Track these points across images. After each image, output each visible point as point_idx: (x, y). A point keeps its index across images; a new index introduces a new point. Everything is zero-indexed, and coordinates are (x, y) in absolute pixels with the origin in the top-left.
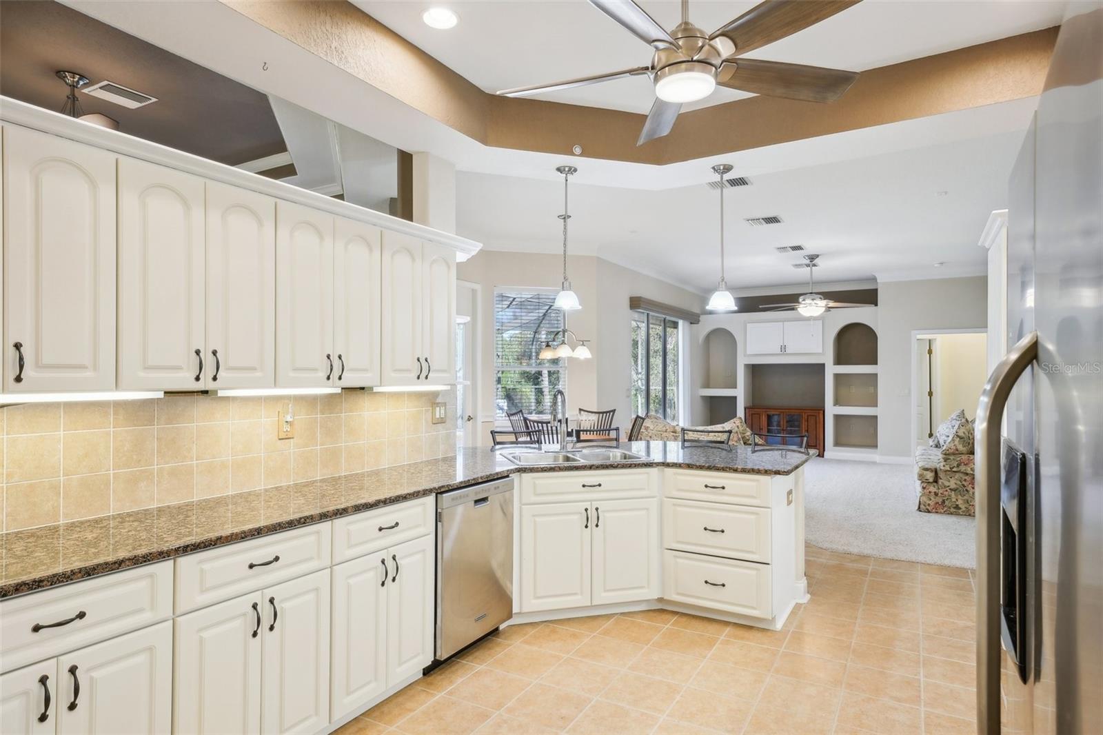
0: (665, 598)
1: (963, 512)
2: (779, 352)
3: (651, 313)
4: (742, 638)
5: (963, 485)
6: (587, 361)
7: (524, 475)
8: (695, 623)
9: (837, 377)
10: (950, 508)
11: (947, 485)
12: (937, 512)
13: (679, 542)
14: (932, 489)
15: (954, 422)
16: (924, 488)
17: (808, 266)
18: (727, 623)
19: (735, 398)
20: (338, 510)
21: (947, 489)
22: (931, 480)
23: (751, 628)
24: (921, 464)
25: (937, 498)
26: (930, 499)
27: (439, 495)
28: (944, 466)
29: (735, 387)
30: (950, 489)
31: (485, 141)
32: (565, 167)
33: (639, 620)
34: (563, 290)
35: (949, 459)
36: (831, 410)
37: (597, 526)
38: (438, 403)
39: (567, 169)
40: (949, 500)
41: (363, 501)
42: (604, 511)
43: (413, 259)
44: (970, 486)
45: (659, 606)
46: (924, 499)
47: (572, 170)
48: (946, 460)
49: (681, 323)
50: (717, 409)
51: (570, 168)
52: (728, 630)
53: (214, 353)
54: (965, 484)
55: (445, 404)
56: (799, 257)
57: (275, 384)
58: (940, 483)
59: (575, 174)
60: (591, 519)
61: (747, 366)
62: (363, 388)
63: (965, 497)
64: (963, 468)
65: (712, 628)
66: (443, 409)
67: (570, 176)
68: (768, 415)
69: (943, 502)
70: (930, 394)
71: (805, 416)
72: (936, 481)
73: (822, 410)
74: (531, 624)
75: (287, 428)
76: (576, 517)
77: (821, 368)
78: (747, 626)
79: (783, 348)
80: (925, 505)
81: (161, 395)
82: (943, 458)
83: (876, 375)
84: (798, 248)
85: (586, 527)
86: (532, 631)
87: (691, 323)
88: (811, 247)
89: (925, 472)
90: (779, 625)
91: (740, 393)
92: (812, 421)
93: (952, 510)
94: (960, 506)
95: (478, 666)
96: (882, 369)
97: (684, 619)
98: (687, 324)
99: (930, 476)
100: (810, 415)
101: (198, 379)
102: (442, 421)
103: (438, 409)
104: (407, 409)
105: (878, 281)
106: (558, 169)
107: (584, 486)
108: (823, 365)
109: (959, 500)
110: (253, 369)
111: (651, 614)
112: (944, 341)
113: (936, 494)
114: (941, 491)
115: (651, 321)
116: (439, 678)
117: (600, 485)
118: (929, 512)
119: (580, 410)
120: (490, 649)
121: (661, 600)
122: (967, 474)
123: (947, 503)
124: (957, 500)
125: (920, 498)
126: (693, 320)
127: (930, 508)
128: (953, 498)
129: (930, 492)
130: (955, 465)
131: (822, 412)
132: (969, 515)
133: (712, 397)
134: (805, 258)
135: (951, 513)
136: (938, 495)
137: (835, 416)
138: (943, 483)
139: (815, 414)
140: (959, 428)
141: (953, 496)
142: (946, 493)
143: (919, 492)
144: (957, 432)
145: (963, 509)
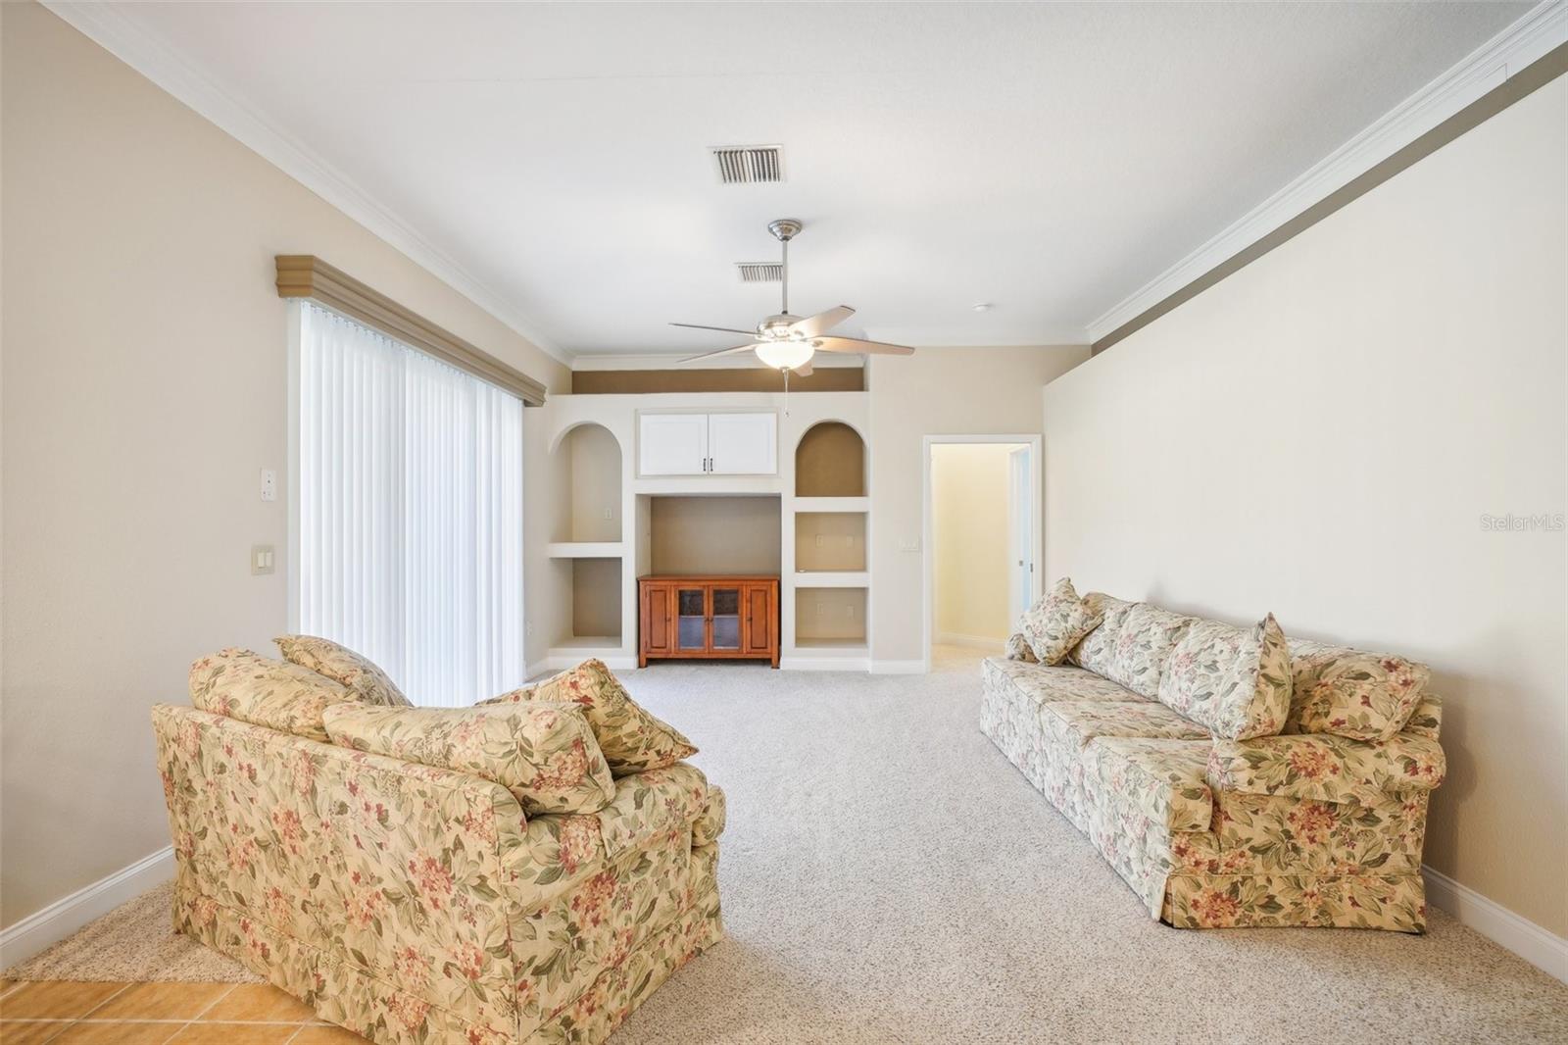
1: (1288, 916)
2: (701, 471)
5: (1287, 833)
9: (800, 517)
10: (1251, 908)
11: (1244, 837)
12: (1218, 927)
14: (1205, 853)
16: (1181, 852)
19: (620, 559)
21: (1245, 848)
22: (1205, 826)
24: (1182, 780)
25: (1218, 879)
26: (1199, 886)
28: (1250, 783)
29: (619, 539)
30: (1253, 849)
35: (1265, 759)
36: (792, 580)
40: (1249, 882)
44: (1304, 833)
46: (1179, 886)
48: (1256, 762)
54: (1292, 828)
58: (1225, 832)
61: (640, 497)
63: (1291, 870)
64: (1302, 786)
68: (681, 592)
69: (1234, 889)
71: (746, 592)
72: (1213, 826)
73: (773, 581)
77: (773, 502)
79: (708, 464)
80: (1185, 909)
82: (1246, 756)
83: (863, 515)
89: (1192, 804)
91: (628, 550)
92: (759, 600)
93: (1259, 914)
94: (1279, 900)
96: (875, 503)
98: (520, 403)
99: (1201, 811)
100: (754, 590)
108: (778, 497)
109: (1275, 881)
113: (1213, 867)
114: (1226, 857)
118: (1195, 926)
123: (1243, 891)
124: (1269, 881)
125: (1168, 884)
126: (530, 395)
127: (1198, 915)
128: (1257, 875)
129: (1197, 864)
130: (1283, 778)
131: (776, 583)
132: (1304, 925)
133: (575, 560)
134: (771, 230)
135: (1254, 927)
136: (1220, 871)
137: (799, 591)
138: (1233, 832)
139: (764, 588)
140: (1267, 653)
141: (1259, 869)
142: (1240, 862)
143: (1165, 863)
144: (1263, 667)
145: (1288, 908)
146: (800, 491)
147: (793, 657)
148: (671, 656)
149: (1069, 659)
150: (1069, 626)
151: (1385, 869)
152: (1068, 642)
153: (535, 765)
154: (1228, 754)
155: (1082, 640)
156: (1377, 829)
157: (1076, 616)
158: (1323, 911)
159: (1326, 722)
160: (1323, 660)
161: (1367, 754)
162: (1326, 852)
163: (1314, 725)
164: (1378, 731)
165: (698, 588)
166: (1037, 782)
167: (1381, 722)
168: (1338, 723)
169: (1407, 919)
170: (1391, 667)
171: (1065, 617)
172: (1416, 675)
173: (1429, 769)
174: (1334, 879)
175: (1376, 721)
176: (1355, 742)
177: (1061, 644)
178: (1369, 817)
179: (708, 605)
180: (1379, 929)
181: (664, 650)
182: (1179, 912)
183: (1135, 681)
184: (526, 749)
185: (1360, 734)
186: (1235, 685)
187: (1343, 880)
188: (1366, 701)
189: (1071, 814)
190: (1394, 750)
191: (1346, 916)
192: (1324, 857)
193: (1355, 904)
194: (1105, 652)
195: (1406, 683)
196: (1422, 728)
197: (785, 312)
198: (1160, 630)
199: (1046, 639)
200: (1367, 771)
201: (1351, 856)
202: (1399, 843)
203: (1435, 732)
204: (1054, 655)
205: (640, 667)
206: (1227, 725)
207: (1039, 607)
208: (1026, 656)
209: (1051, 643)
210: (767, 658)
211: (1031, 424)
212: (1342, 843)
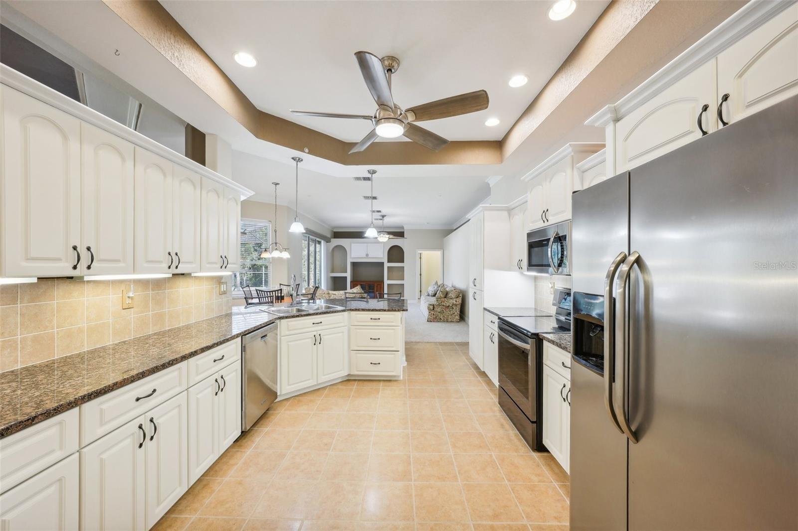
0: (352, 374)
1: (443, 320)
2: (365, 257)
3: (311, 237)
4: (389, 386)
5: (443, 310)
6: (288, 260)
7: (282, 321)
8: (366, 383)
9: (389, 268)
11: (437, 310)
12: (434, 322)
13: (358, 346)
14: (433, 313)
15: (434, 286)
16: (429, 312)
17: (381, 219)
18: (380, 381)
19: (347, 277)
20: (192, 353)
21: (437, 312)
23: (390, 381)
24: (428, 303)
25: (434, 316)
26: (432, 317)
27: (243, 336)
28: (436, 303)
29: (346, 272)
31: (257, 136)
32: (296, 158)
33: (340, 386)
34: (295, 222)
35: (438, 300)
36: (387, 282)
37: (320, 343)
38: (223, 282)
39: (297, 159)
41: (205, 345)
42: (323, 336)
43: (219, 197)
44: (445, 310)
45: (347, 378)
46: (429, 317)
47: (300, 160)
49: (322, 242)
50: (338, 283)
51: (299, 159)
52: (382, 383)
53: (89, 249)
55: (226, 283)
56: (378, 215)
57: (134, 271)
58: (435, 310)
59: (301, 162)
60: (317, 340)
61: (351, 262)
62: (183, 274)
63: (443, 315)
64: (443, 304)
65: (375, 384)
66: (225, 286)
67: (299, 163)
68: (360, 285)
70: (421, 275)
71: (376, 284)
72: (433, 309)
73: (382, 282)
74: (285, 399)
75: (129, 301)
76: (309, 340)
77: (382, 264)
78: (388, 380)
79: (367, 255)
80: (430, 319)
81: (35, 280)
83: (403, 267)
84: (379, 211)
85: (315, 344)
86: (288, 403)
87: (327, 242)
88: (384, 212)
89: (430, 306)
90: (401, 378)
91: (348, 275)
92: (379, 286)
93: (439, 320)
94: (441, 318)
95: (265, 429)
96: (406, 265)
97: (361, 382)
98: (325, 242)
99: (432, 307)
100: (378, 283)
101: (75, 267)
102: (224, 293)
103: (222, 286)
104: (205, 286)
105: (405, 228)
106: (293, 158)
107: (313, 324)
108: (383, 263)
109: (441, 316)
110: (118, 261)
111: (344, 383)
112: (426, 254)
114: (435, 313)
115: (310, 241)
116: (244, 441)
117: (321, 322)
118: (431, 321)
119: (280, 284)
120: (268, 418)
121: (349, 375)
122: (444, 306)
123: (437, 317)
126: (328, 240)
128: (439, 315)
129: (431, 314)
133: (334, 277)
137: (388, 285)
139: (380, 283)
146: (389, 261)
151: (455, 314)
156: (454, 309)
158: (447, 319)
160: (448, 289)
165: (365, 284)
169: (457, 320)
170: (455, 289)
172: (459, 290)
173: (458, 301)
179: (367, 288)
180: (454, 321)
187: (450, 316)
188: (452, 293)
191: (450, 320)
192: (447, 313)
196: (459, 297)
201: (451, 313)
202: (457, 311)
203: (461, 297)
211: (441, 247)
212: (449, 311)
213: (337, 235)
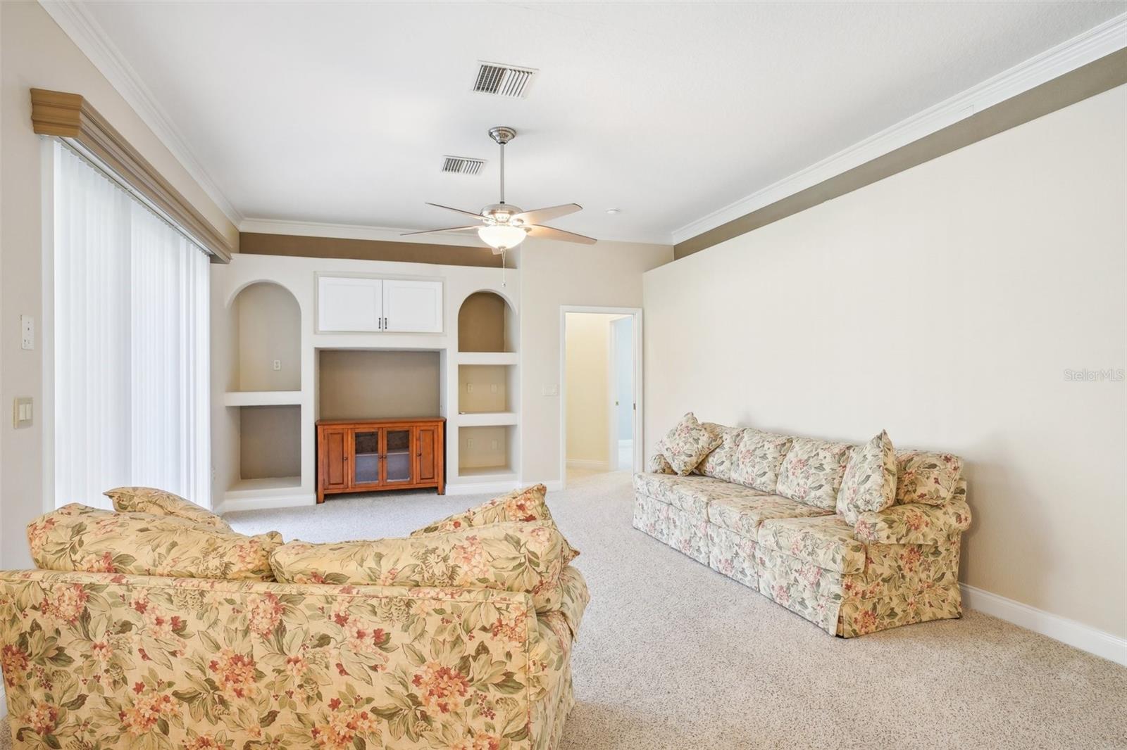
1: (900, 619)
2: (376, 329)
5: (899, 567)
9: (460, 368)
10: (883, 618)
11: (879, 572)
12: (867, 633)
14: (860, 586)
16: (848, 587)
19: (299, 407)
21: (880, 580)
22: (861, 569)
25: (866, 602)
26: (857, 609)
28: (888, 537)
29: (298, 388)
30: (884, 580)
35: (894, 521)
36: (455, 420)
40: (881, 602)
44: (907, 566)
46: (848, 610)
48: (891, 524)
54: (901, 563)
58: (870, 571)
61: (316, 350)
63: (901, 590)
68: (357, 434)
69: (874, 608)
72: (864, 569)
73: (440, 421)
77: (433, 358)
79: (383, 323)
80: (851, 625)
82: (885, 521)
83: (510, 367)
89: (856, 556)
92: (427, 439)
93: (887, 621)
94: (896, 610)
96: (520, 358)
99: (860, 558)
100: (423, 430)
108: (441, 352)
109: (894, 598)
113: (864, 595)
114: (870, 587)
118: (856, 635)
123: (879, 608)
124: (891, 599)
125: (841, 610)
126: (214, 249)
127: (856, 627)
128: (885, 596)
129: (856, 594)
130: (904, 532)
131: (442, 423)
132: (908, 624)
133: (242, 408)
134: (491, 134)
135: (885, 629)
136: (867, 597)
137: (461, 429)
138: (874, 570)
139: (432, 428)
140: (886, 455)
141: (886, 592)
142: (877, 590)
143: (837, 597)
144: (885, 464)
145: (901, 614)
146: (463, 347)
147: (456, 485)
148: (348, 491)
149: (698, 471)
150: (700, 446)
151: (944, 582)
152: (698, 458)
153: (540, 573)
154: (872, 520)
155: (707, 456)
156: (939, 559)
157: (704, 440)
158: (917, 613)
159: (915, 496)
160: (904, 458)
161: (939, 513)
162: (918, 576)
163: (907, 499)
164: (944, 498)
165: (373, 430)
166: (702, 559)
167: (946, 494)
168: (922, 496)
169: (953, 610)
170: (947, 459)
171: (697, 440)
172: (960, 464)
173: (966, 519)
174: (921, 592)
175: (943, 493)
176: (932, 506)
177: (694, 459)
178: (936, 553)
179: (382, 444)
180: (942, 619)
181: (342, 486)
182: (847, 627)
183: (758, 482)
184: (533, 560)
185: (935, 502)
186: (868, 477)
187: (925, 592)
188: (937, 481)
189: (740, 576)
190: (951, 510)
191: (927, 614)
192: (916, 580)
193: (931, 606)
194: (727, 463)
195: (955, 469)
196: (958, 495)
197: (502, 203)
198: (772, 446)
199: (683, 457)
200: (940, 523)
201: (928, 577)
202: (949, 566)
203: (964, 497)
204: (689, 468)
205: (318, 502)
206: (867, 502)
207: (674, 434)
208: (668, 470)
209: (687, 459)
210: (433, 486)
212: (925, 570)
213: (251, 244)
